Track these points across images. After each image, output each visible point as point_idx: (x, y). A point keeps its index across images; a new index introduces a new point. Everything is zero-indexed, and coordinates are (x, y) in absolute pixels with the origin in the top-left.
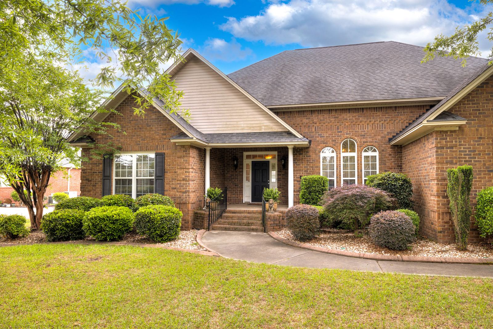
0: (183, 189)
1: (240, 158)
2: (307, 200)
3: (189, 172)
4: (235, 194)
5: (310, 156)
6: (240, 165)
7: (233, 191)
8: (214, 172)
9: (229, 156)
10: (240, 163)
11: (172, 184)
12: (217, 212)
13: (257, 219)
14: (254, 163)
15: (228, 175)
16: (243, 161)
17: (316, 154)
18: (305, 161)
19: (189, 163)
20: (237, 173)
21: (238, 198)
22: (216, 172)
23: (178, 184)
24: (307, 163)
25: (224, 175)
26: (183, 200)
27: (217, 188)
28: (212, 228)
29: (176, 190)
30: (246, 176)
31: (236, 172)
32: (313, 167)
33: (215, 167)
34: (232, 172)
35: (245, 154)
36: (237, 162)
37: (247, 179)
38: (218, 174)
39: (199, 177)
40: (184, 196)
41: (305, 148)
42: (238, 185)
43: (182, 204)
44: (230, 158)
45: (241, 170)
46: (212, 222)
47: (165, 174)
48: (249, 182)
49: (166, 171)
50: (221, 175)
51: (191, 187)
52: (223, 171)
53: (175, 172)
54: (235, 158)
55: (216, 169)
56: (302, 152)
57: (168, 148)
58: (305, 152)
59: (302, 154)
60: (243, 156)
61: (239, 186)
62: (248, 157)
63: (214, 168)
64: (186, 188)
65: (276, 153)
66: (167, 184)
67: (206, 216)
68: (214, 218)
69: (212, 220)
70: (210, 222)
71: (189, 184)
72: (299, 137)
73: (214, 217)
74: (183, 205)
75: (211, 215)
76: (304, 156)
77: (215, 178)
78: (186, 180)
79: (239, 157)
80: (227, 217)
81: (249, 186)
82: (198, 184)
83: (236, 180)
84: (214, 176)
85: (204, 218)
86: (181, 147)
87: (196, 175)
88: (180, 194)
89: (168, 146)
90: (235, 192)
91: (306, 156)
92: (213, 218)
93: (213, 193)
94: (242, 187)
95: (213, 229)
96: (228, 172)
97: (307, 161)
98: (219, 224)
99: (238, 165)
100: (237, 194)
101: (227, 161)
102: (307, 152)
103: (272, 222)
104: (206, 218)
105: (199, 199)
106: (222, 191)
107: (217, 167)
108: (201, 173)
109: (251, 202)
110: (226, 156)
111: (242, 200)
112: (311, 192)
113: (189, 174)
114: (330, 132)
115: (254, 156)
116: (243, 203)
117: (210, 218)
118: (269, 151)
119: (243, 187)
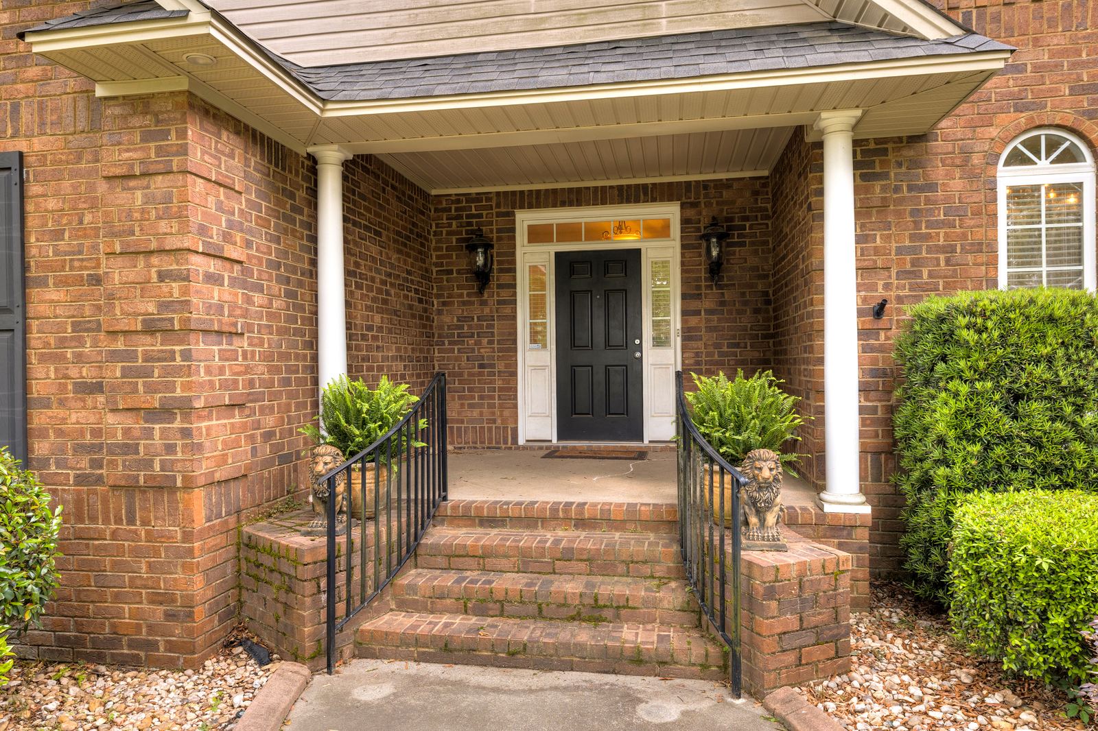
0: (151, 389)
1: (499, 239)
2: (999, 450)
3: (186, 278)
4: (481, 406)
5: (932, 187)
6: (501, 271)
7: (470, 390)
8: (374, 300)
9: (449, 233)
10: (499, 263)
11: (79, 358)
12: (387, 529)
13: (647, 570)
14: (565, 263)
15: (447, 319)
16: (513, 254)
17: (971, 176)
18: (899, 214)
19: (181, 217)
20: (487, 311)
21: (494, 421)
22: (385, 302)
23: (114, 356)
24: (917, 225)
25: (425, 320)
26: (148, 464)
27: (384, 383)
28: (358, 644)
29: (101, 399)
30: (528, 321)
31: (484, 303)
32: (953, 250)
33: (378, 271)
34: (464, 303)
35: (525, 219)
36: (488, 260)
37: (536, 337)
38: (395, 313)
39: (271, 316)
40: (157, 440)
41: (900, 139)
42: (493, 366)
43: (143, 490)
44: (454, 239)
45: (505, 294)
46: (357, 599)
47: (34, 292)
48: (544, 346)
49: (33, 273)
50: (413, 316)
51: (203, 376)
52: (420, 301)
53: (97, 280)
54: (476, 241)
55: (384, 283)
56: (884, 163)
57: (42, 124)
58: (900, 165)
59: (885, 176)
60: (513, 230)
61: (500, 366)
62: (538, 235)
63: (373, 280)
64: (171, 387)
65: (671, 212)
66: (43, 359)
67: (306, 572)
68: (370, 571)
69: (356, 589)
70: (341, 608)
71: (186, 355)
72: (932, 34)
73: (370, 566)
74: (150, 495)
75: (342, 562)
76: (897, 189)
77: (380, 329)
78: (168, 332)
79: (495, 235)
80: (453, 558)
81: (543, 368)
82: (267, 357)
83: (485, 341)
84: (377, 318)
85: (298, 587)
86: (128, 110)
87: (249, 300)
88: (128, 421)
89: (42, 108)
90: (481, 398)
91: (910, 189)
92: (356, 576)
93: (359, 412)
94: (512, 373)
95: (364, 651)
96: (444, 304)
97: (915, 213)
98: (404, 606)
99: (491, 269)
100: (491, 406)
101: (438, 257)
102: (915, 164)
103: (791, 621)
104: (309, 587)
105: (276, 448)
106: (415, 399)
107: (389, 275)
108: (290, 295)
109: (555, 441)
110: (435, 234)
111: (515, 432)
112: (1018, 397)
113: (186, 292)
114: (1058, 40)
115: (568, 232)
116: (518, 448)
117: (341, 578)
118: (637, 201)
119: (515, 374)
